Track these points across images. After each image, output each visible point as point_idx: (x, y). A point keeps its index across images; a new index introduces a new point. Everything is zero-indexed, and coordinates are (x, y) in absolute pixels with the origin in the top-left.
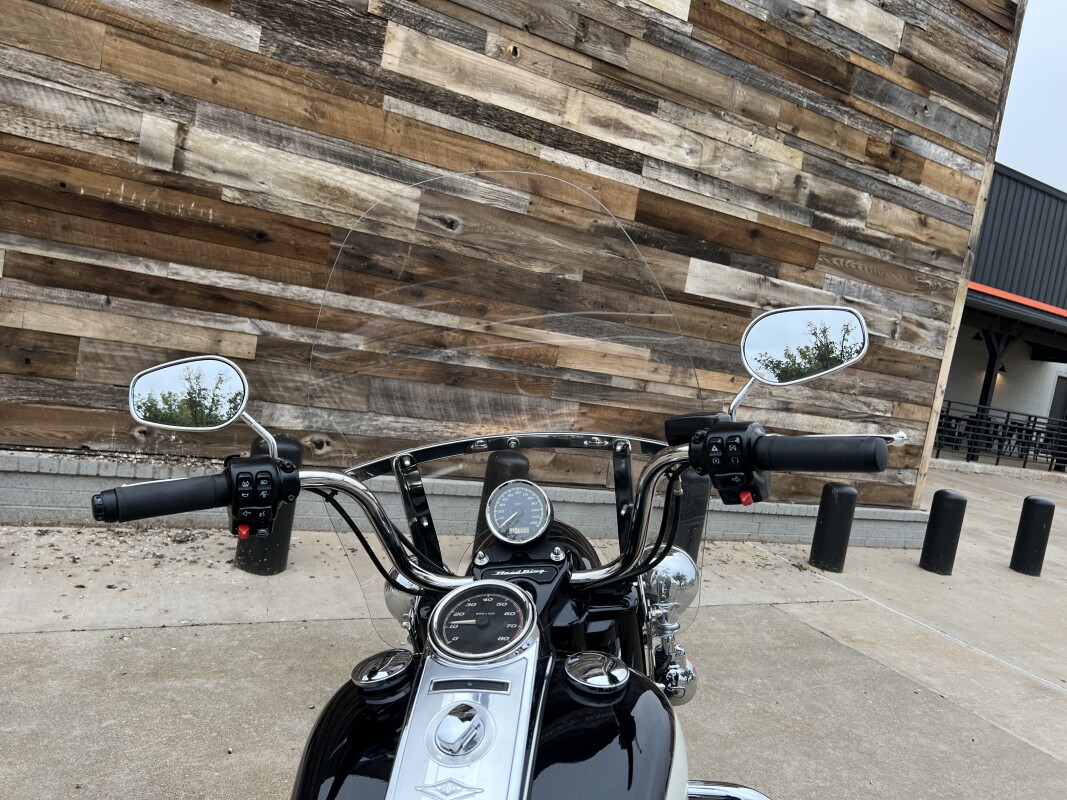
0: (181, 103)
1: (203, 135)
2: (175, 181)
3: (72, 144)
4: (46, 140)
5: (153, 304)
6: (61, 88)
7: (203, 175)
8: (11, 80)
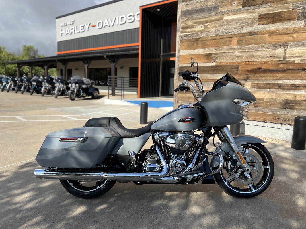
0: (285, 45)
1: (290, 50)
2: (284, 62)
3: (262, 60)
4: (258, 60)
5: (279, 90)
6: (260, 50)
7: (290, 59)
8: (251, 51)
